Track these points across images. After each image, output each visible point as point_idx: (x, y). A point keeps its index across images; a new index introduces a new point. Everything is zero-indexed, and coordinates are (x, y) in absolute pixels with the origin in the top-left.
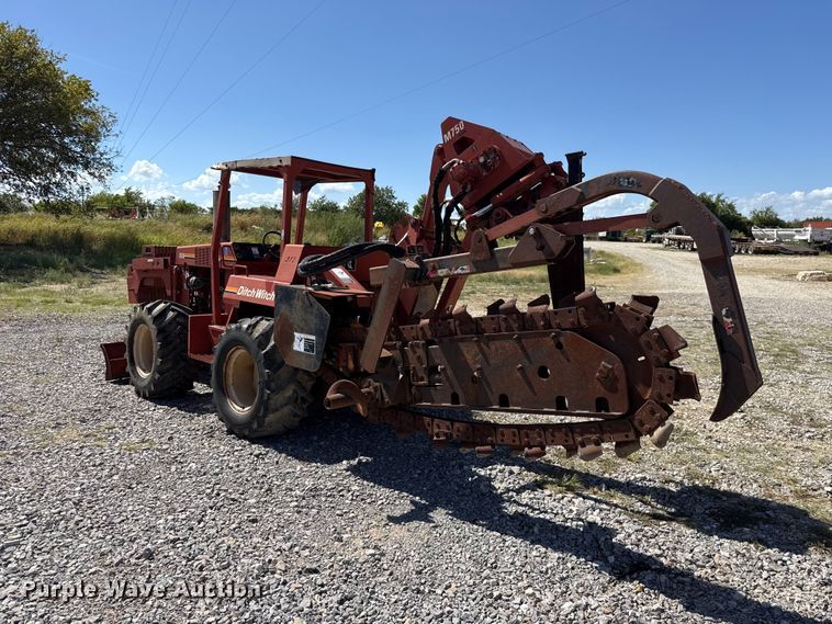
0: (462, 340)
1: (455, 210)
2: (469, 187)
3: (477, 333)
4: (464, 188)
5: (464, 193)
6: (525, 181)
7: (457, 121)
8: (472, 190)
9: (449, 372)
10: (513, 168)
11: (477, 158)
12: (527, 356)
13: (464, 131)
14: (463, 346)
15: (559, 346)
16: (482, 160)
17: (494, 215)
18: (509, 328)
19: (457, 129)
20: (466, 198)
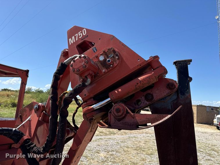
1: (74, 102)
2: (89, 80)
4: (84, 81)
5: (84, 86)
6: (144, 79)
7: (81, 29)
8: (91, 84)
10: (131, 67)
11: (97, 57)
13: (87, 36)
16: (102, 58)
17: (113, 110)
19: (80, 35)
20: (85, 91)
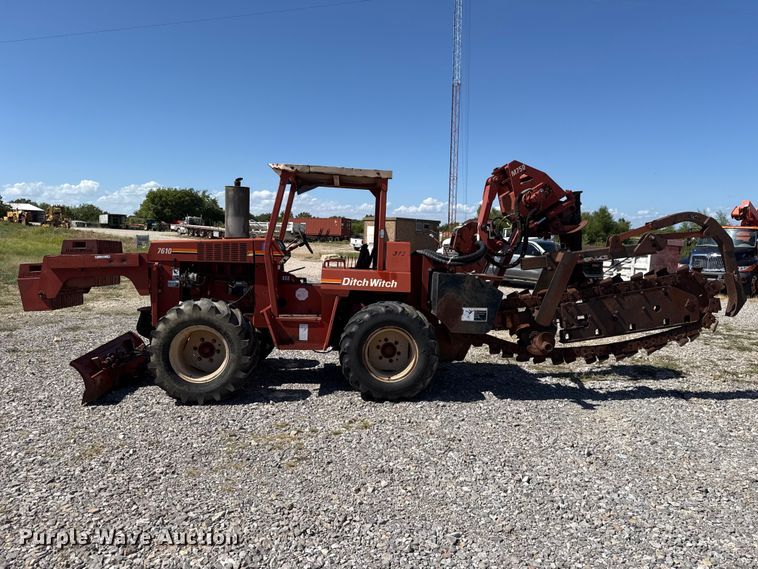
0: (604, 298)
3: (615, 293)
9: (595, 317)
11: (538, 189)
12: (647, 300)
13: (525, 171)
14: (606, 302)
15: (666, 294)
16: (541, 191)
18: (636, 288)
19: (520, 169)
